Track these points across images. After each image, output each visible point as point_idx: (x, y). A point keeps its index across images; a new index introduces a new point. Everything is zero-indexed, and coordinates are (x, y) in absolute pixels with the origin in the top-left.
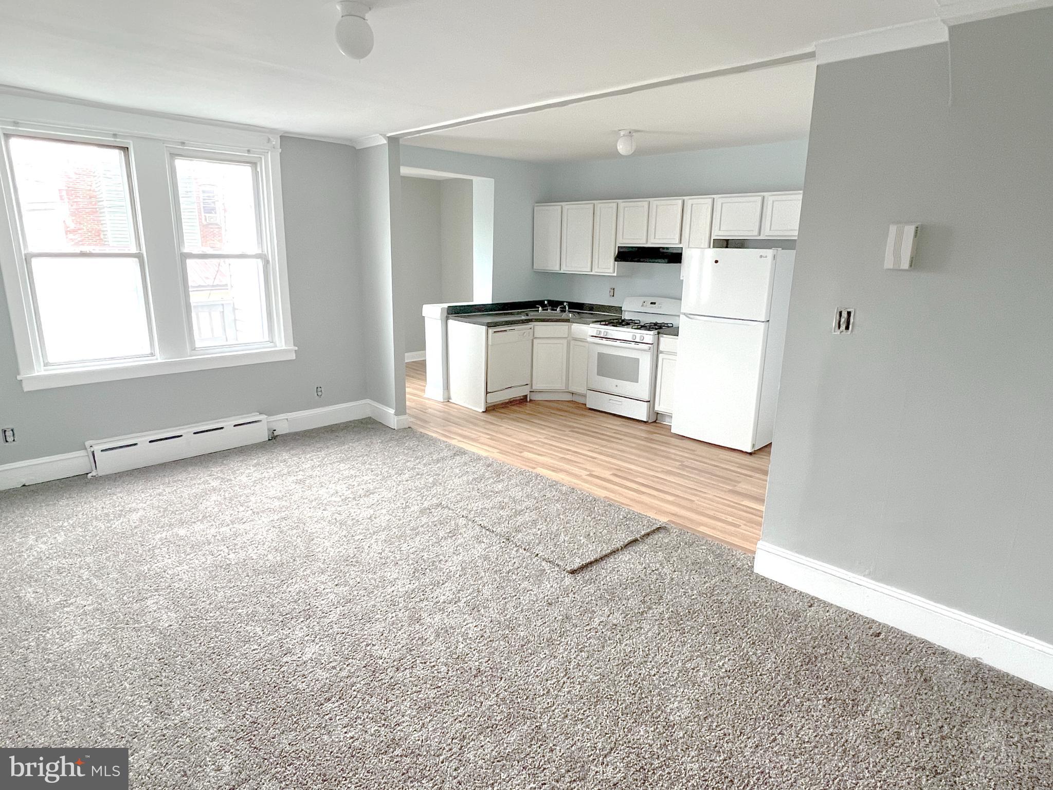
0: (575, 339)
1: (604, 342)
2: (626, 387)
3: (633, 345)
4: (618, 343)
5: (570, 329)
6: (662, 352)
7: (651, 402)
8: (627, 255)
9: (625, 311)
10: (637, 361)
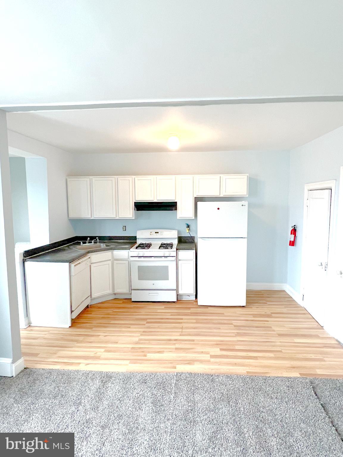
0: (117, 260)
1: (142, 259)
2: (160, 284)
3: (163, 259)
4: (153, 259)
5: (112, 254)
6: (179, 260)
7: (177, 290)
8: (140, 206)
9: (138, 238)
10: (167, 268)
